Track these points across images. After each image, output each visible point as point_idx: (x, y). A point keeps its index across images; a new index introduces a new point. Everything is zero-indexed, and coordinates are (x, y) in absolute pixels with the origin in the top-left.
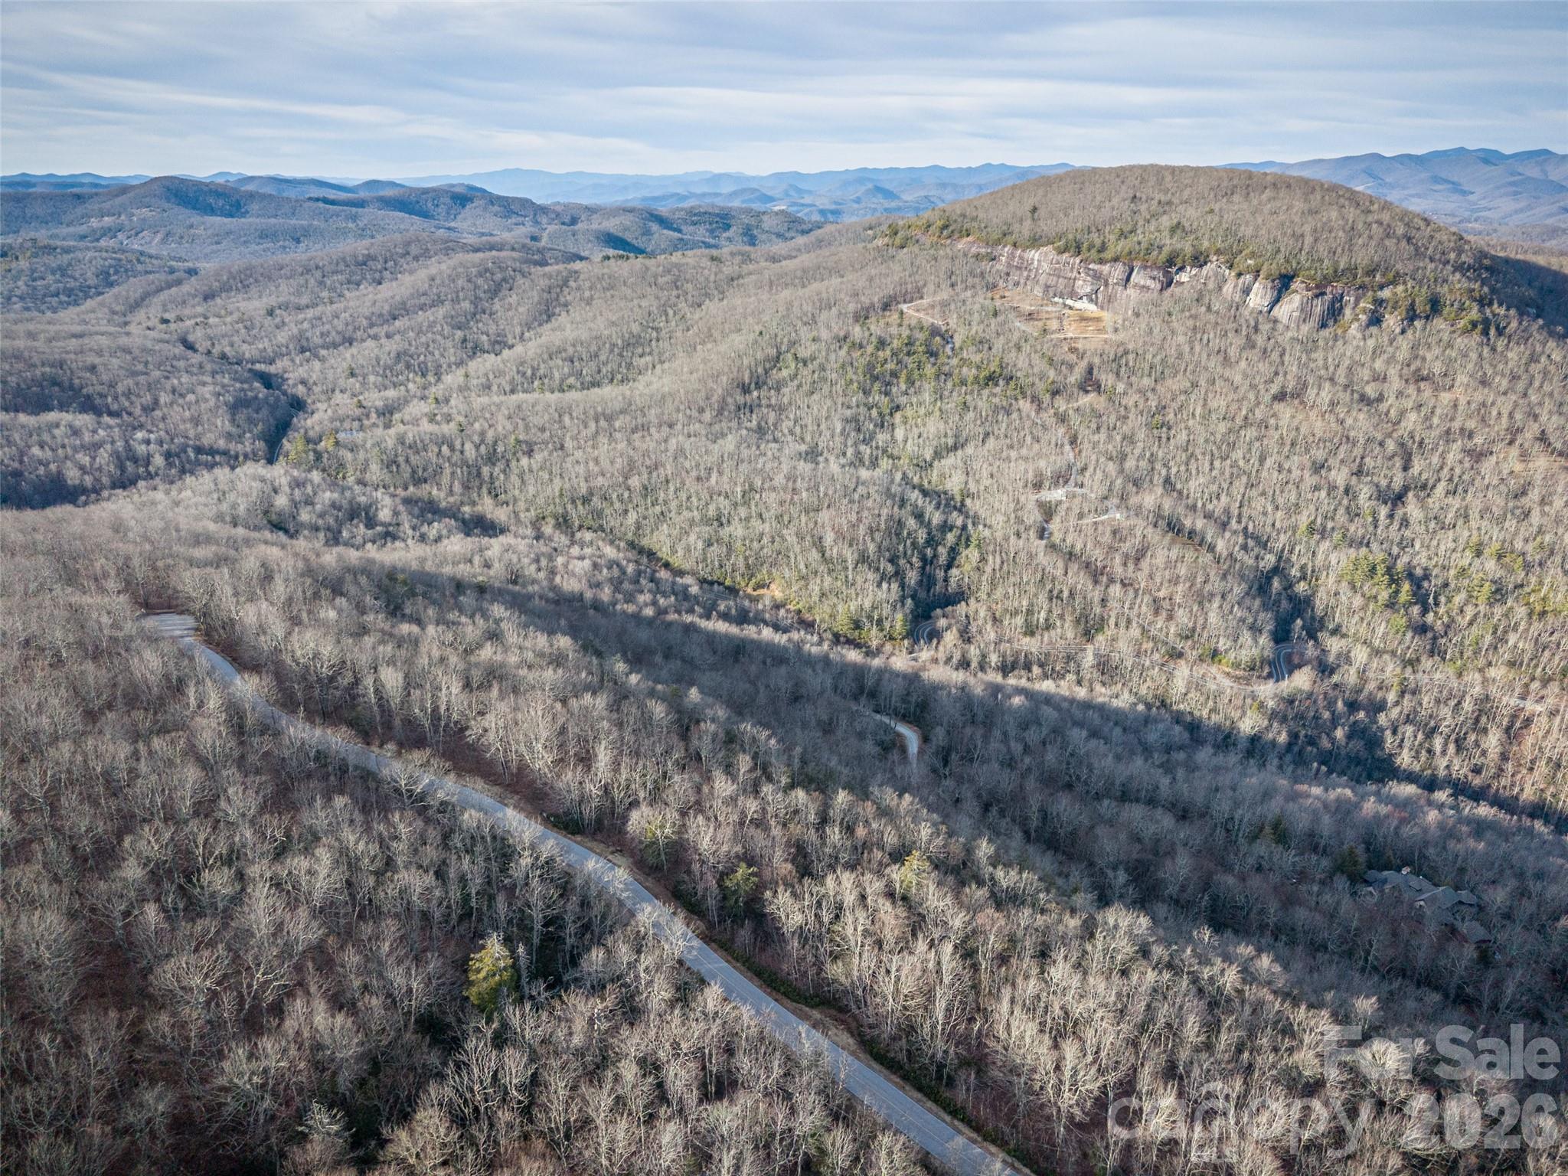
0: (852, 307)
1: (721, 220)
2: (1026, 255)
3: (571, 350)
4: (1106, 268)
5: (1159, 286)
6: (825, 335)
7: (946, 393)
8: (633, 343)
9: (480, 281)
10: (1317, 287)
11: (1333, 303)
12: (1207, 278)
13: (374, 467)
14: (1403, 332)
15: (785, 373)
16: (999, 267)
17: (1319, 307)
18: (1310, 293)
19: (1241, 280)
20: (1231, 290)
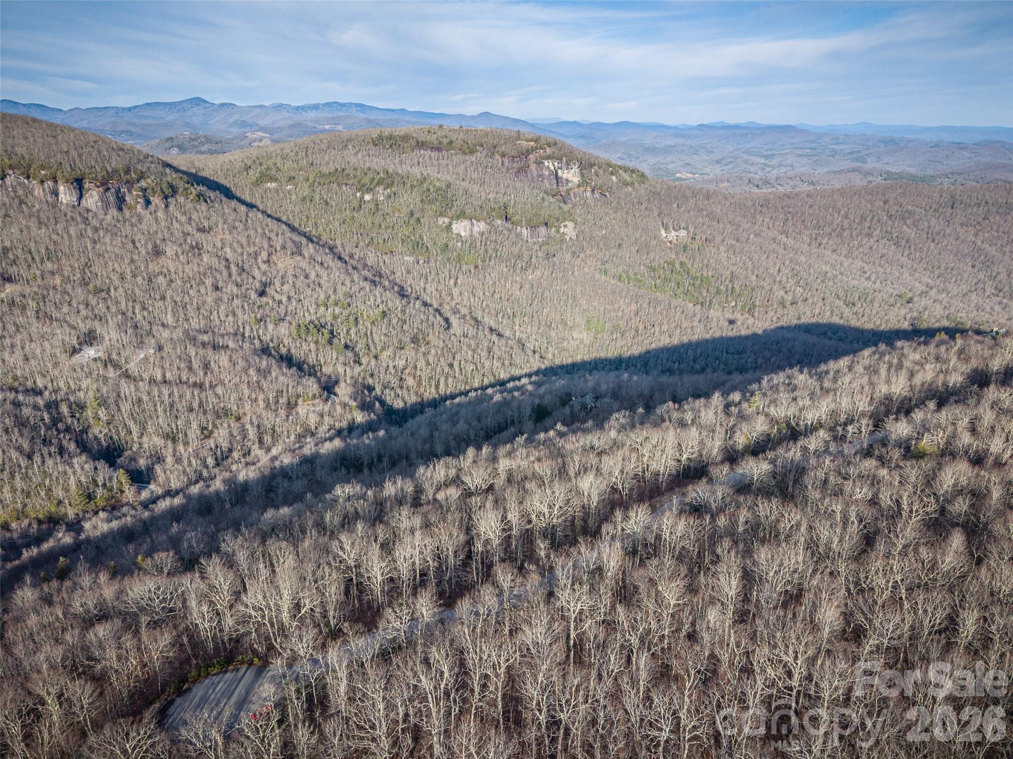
10: (102, 184)
11: (117, 194)
14: (166, 206)
17: (111, 197)
18: (101, 189)
19: (46, 186)
20: (42, 193)
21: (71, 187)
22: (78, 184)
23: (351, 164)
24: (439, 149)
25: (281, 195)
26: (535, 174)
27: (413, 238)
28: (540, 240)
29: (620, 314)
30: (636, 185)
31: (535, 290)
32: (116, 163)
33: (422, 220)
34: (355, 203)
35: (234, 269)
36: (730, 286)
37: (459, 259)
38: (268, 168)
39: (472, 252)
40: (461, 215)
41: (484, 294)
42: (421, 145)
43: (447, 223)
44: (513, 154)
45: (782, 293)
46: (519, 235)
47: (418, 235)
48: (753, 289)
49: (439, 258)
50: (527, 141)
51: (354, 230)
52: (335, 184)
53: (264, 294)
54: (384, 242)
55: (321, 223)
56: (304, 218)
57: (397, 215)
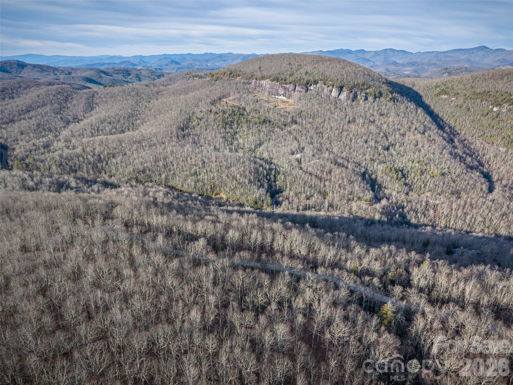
0: (209, 100)
1: (127, 73)
2: (261, 82)
3: (109, 120)
4: (288, 86)
5: (304, 91)
6: (204, 110)
7: (251, 127)
8: (131, 116)
9: (59, 96)
10: (350, 90)
11: (355, 94)
12: (319, 88)
13: (54, 167)
14: (374, 102)
15: (194, 123)
16: (252, 86)
17: (351, 96)
18: (348, 92)
20: (326, 91)
21: (337, 89)
22: (341, 89)
25: (447, 102)
34: (486, 112)
35: (381, 134)
38: (448, 87)
51: (476, 127)
52: (480, 99)
53: (388, 149)
54: (491, 137)
55: (460, 120)
56: (451, 116)
57: (509, 122)
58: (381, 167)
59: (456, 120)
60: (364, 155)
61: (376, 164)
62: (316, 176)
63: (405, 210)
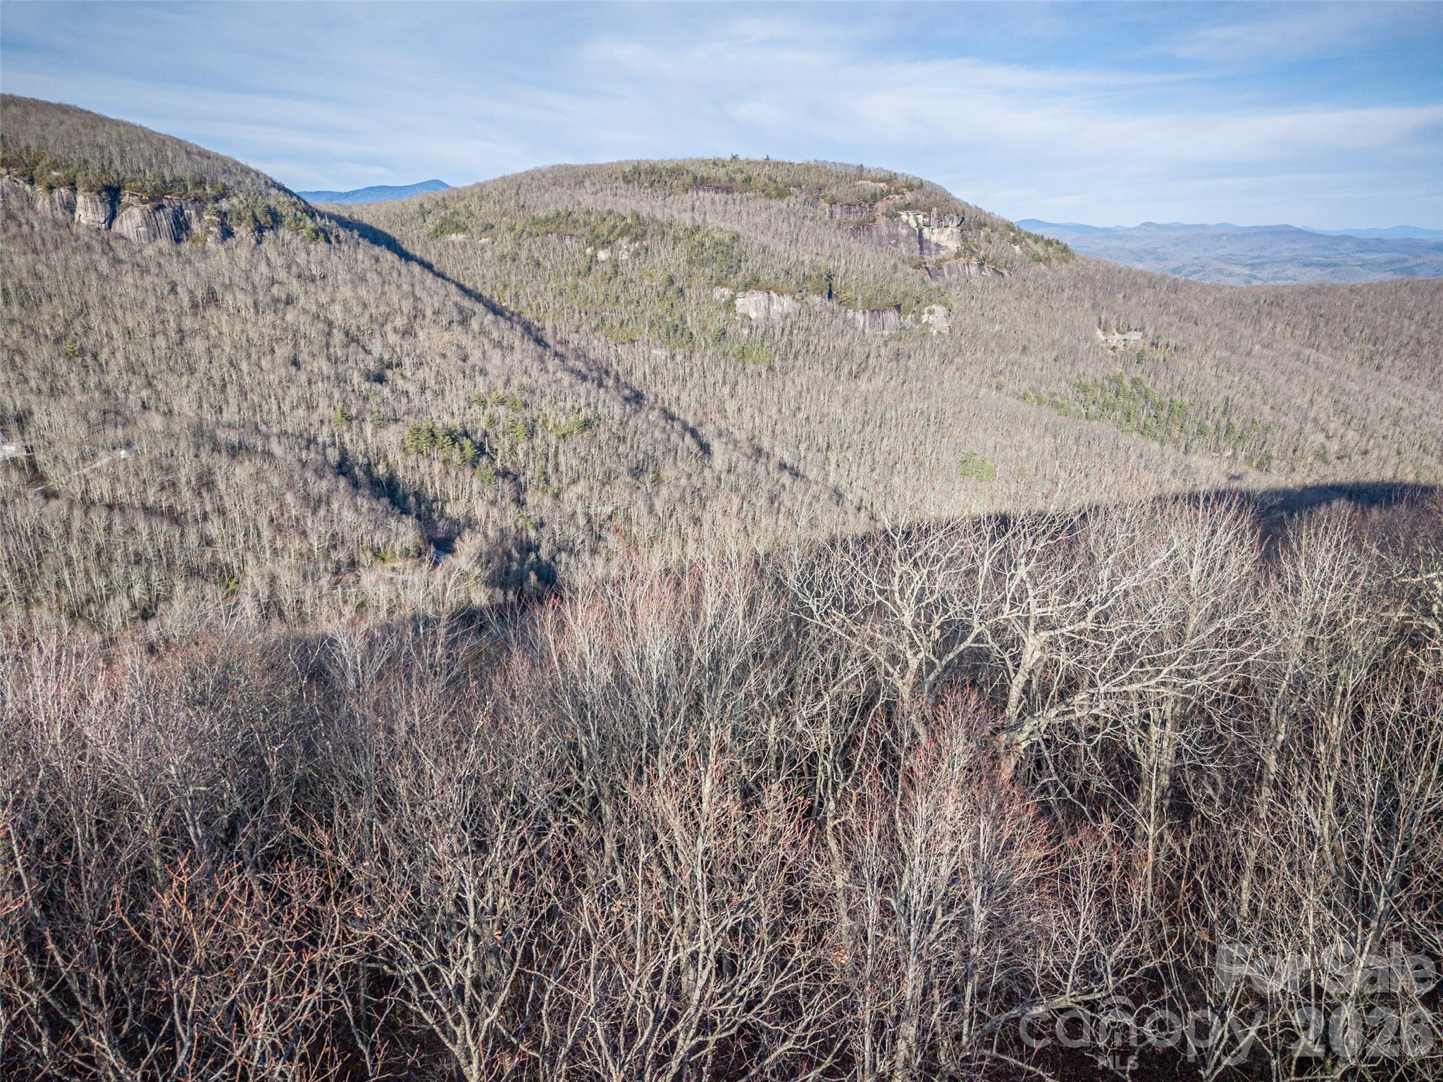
10: (152, 199)
11: (176, 217)
14: (259, 242)
17: (164, 221)
18: (148, 206)
19: (56, 194)
20: (47, 206)
21: (97, 198)
22: (112, 195)
23: (583, 206)
24: (728, 190)
25: (470, 252)
26: (884, 232)
27: (669, 319)
28: (886, 333)
29: (1024, 453)
30: (1054, 262)
31: (870, 408)
32: (183, 169)
33: (687, 292)
34: (583, 265)
35: (338, 337)
36: (1223, 423)
37: (743, 355)
38: (456, 213)
39: (767, 344)
40: (753, 284)
41: (780, 411)
42: (700, 183)
43: (728, 297)
44: (849, 201)
45: (1321, 437)
46: (850, 323)
47: (677, 315)
48: (1267, 429)
49: (709, 352)
50: (873, 181)
51: (575, 306)
52: (555, 235)
53: (380, 379)
54: (622, 324)
55: (526, 294)
56: (500, 287)
57: (646, 283)
58: (391, 436)
59: (516, 295)
60: (311, 407)
61: (368, 429)
62: (148, 511)
63: (544, 554)
